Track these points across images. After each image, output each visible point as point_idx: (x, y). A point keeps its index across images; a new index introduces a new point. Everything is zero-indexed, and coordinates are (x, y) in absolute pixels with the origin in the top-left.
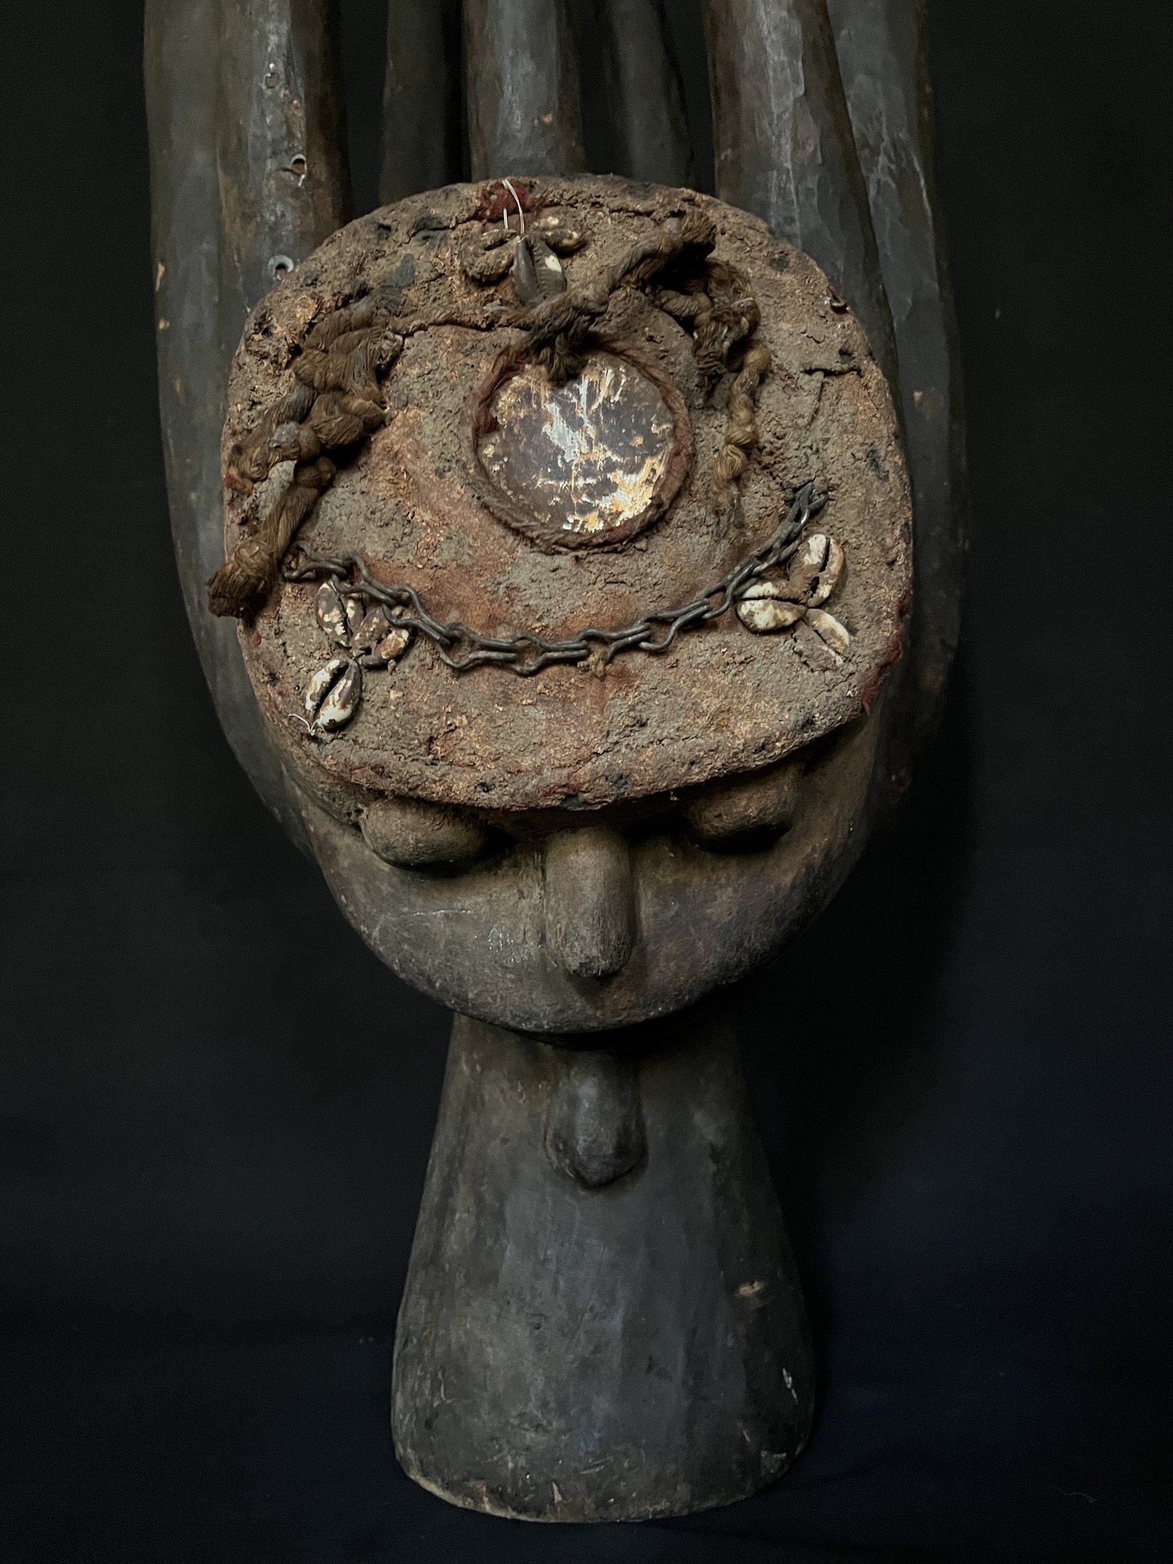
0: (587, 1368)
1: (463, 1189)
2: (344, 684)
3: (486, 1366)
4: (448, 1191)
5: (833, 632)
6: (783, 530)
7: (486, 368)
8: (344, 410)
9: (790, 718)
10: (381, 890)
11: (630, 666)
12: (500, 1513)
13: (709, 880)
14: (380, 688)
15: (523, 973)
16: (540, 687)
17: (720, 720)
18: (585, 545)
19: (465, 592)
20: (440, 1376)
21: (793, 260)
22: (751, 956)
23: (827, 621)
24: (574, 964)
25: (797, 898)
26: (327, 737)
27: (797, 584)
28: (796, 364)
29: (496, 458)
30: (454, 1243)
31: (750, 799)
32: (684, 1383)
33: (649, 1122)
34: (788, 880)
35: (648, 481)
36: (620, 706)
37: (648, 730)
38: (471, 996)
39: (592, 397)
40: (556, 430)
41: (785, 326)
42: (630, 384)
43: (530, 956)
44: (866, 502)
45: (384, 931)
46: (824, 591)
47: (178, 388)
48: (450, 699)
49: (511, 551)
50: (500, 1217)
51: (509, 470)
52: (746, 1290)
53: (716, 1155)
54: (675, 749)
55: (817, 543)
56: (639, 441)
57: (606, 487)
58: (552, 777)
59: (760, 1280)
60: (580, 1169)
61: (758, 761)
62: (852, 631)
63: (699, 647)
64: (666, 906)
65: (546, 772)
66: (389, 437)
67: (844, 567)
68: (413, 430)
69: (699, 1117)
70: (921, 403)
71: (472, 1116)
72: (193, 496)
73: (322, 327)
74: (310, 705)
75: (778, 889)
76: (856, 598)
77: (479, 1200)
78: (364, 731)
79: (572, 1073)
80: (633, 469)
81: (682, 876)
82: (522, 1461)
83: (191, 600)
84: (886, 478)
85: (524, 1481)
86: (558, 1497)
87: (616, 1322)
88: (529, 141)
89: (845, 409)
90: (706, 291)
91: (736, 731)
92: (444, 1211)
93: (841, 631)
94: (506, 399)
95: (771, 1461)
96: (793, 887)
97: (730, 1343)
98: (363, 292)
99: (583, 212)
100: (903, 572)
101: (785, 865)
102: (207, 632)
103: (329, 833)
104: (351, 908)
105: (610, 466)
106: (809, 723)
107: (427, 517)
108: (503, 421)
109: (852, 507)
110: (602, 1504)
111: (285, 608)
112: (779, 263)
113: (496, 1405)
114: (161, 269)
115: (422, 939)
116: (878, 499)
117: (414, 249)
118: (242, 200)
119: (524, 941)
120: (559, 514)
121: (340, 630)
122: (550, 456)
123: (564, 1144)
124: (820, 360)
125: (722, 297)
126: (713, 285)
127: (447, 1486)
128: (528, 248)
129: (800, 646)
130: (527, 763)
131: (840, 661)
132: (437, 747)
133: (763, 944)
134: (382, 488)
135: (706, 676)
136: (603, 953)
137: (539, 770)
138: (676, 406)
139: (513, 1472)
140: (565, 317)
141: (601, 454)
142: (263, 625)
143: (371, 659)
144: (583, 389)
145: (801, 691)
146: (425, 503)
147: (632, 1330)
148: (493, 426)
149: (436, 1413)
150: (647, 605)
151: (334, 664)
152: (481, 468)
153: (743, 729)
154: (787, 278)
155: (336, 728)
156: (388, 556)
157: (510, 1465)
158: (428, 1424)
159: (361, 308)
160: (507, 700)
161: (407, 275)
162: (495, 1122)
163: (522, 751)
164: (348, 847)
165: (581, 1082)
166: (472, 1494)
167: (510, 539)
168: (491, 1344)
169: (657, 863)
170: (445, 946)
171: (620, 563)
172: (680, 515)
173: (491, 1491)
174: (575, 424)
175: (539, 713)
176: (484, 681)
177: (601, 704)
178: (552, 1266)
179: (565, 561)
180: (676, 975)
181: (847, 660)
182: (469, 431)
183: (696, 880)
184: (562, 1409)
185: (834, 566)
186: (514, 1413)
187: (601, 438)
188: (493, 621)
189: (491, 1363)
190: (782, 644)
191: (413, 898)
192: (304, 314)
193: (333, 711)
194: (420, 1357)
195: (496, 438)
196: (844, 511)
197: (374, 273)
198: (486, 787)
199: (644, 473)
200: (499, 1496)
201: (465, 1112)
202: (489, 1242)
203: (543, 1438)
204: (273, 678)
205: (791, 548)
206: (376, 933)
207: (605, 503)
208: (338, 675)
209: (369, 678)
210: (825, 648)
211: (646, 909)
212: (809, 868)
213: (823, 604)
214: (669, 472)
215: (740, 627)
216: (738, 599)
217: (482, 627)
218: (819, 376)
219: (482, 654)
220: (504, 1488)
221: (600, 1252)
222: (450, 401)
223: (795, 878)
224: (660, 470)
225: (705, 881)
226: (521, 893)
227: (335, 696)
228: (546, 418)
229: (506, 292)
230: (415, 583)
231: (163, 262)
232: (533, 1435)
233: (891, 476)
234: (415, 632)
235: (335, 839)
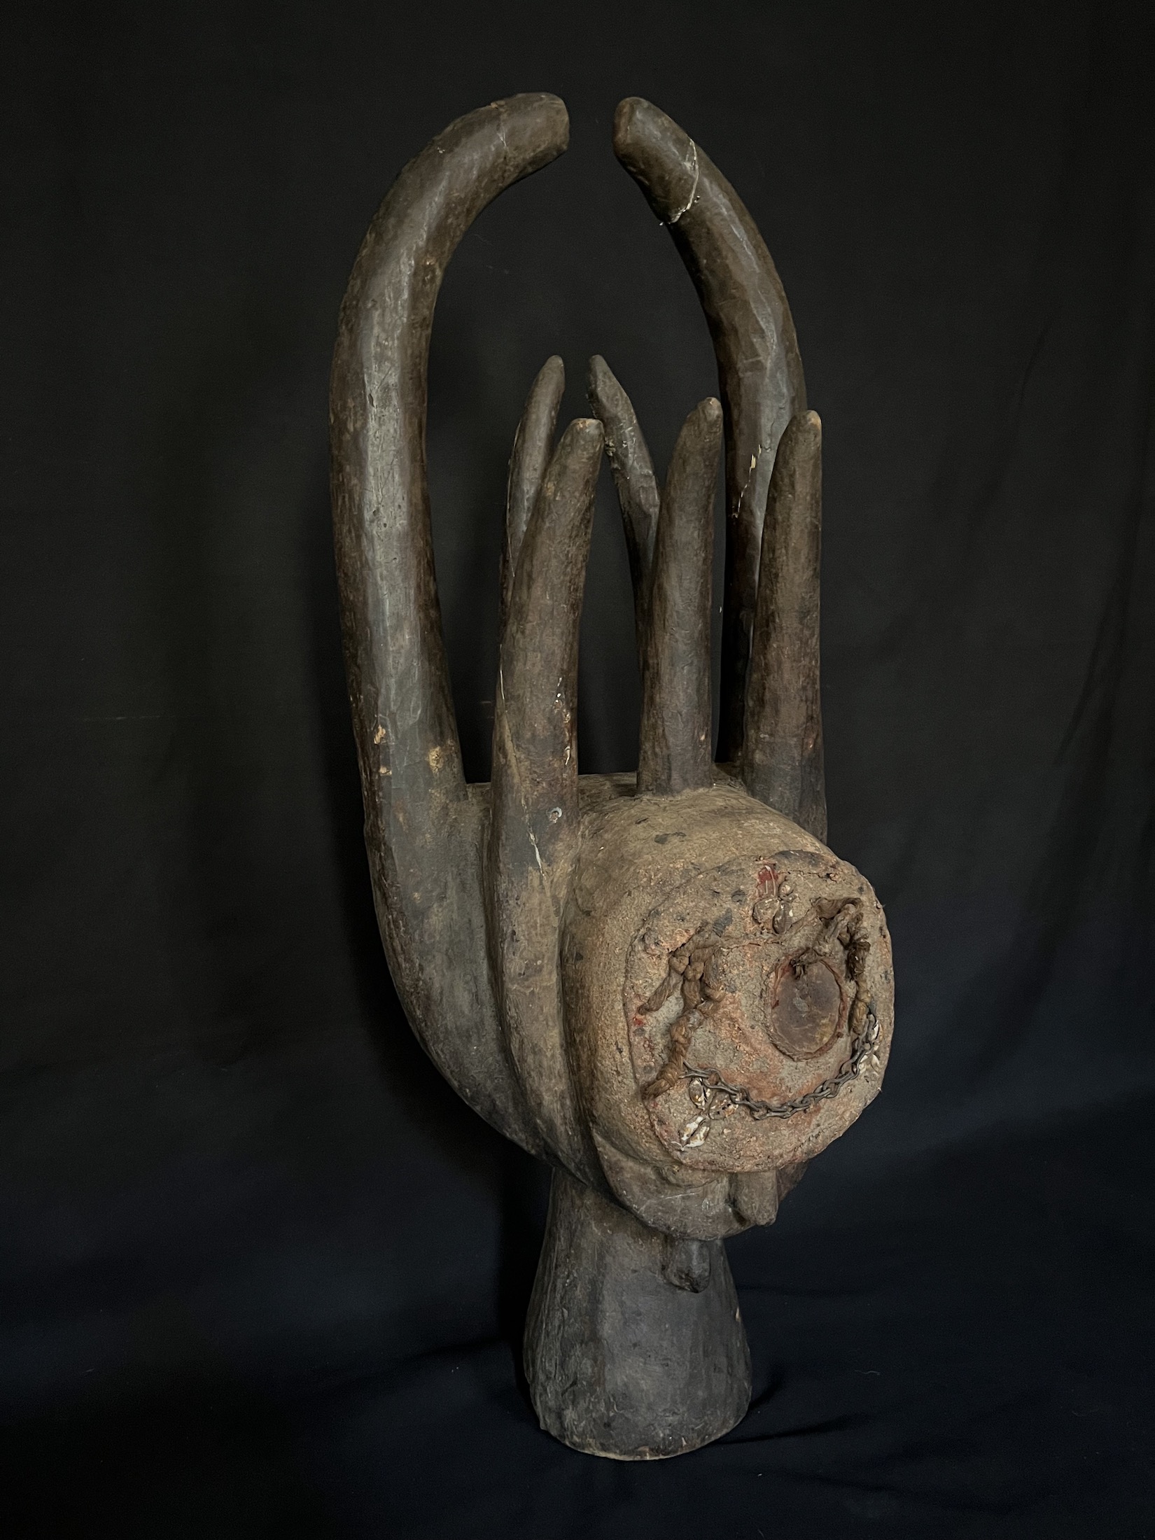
0: (692, 1378)
2: (706, 1129)
3: (643, 1391)
9: (860, 1104)
10: (651, 1189)
11: (821, 1104)
12: (657, 1458)
14: (717, 1127)
15: (715, 1218)
16: (789, 1122)
17: (842, 1116)
19: (763, 1084)
20: (612, 1400)
21: (865, 885)
24: (762, 1221)
32: (727, 1371)
36: (814, 1121)
37: (819, 1128)
43: (720, 1210)
45: (647, 1207)
46: (876, 1048)
47: (401, 819)
48: (751, 1130)
49: (782, 1062)
52: (737, 1315)
55: (877, 1028)
62: (880, 1060)
63: (842, 1089)
65: (785, 1156)
66: (727, 1008)
68: (738, 1004)
71: (607, 1257)
73: (690, 946)
74: (685, 1138)
82: (667, 1432)
85: (669, 1440)
86: (684, 1443)
89: (879, 954)
93: (878, 1062)
97: (738, 1345)
98: (706, 927)
103: (619, 1160)
104: (629, 1197)
107: (747, 1049)
109: (882, 1003)
112: (862, 888)
113: (650, 1407)
114: (381, 731)
115: (669, 1209)
116: (888, 994)
117: (730, 904)
119: (718, 1204)
121: (703, 1103)
123: (684, 1274)
124: (876, 937)
127: (623, 1453)
130: (777, 1152)
132: (742, 1152)
134: (724, 1033)
135: (842, 1100)
137: (781, 1156)
139: (664, 1439)
141: (814, 1010)
142: (659, 1102)
145: (865, 1092)
146: (748, 1043)
148: (776, 1004)
149: (611, 1419)
151: (700, 1119)
153: (847, 1116)
154: (864, 895)
156: (727, 1067)
157: (662, 1435)
158: (608, 1425)
160: (775, 1129)
162: (625, 1261)
163: (776, 1149)
166: (642, 1454)
167: (781, 1056)
168: (643, 1379)
170: (680, 1211)
175: (786, 1132)
176: (765, 1122)
177: (808, 1122)
185: (879, 1036)
186: (660, 1410)
188: (773, 1095)
189: (645, 1388)
191: (667, 1191)
192: (681, 940)
193: (698, 1141)
196: (879, 1006)
197: (712, 917)
198: (757, 1165)
200: (655, 1451)
201: (600, 1257)
203: (677, 1417)
204: (661, 1122)
206: (643, 1208)
207: (817, 1035)
208: (701, 1124)
210: (874, 1072)
213: (874, 1053)
217: (768, 1098)
220: (659, 1447)
227: (700, 1134)
228: (793, 995)
230: (741, 1081)
232: (671, 1418)
233: (891, 979)
235: (623, 1164)
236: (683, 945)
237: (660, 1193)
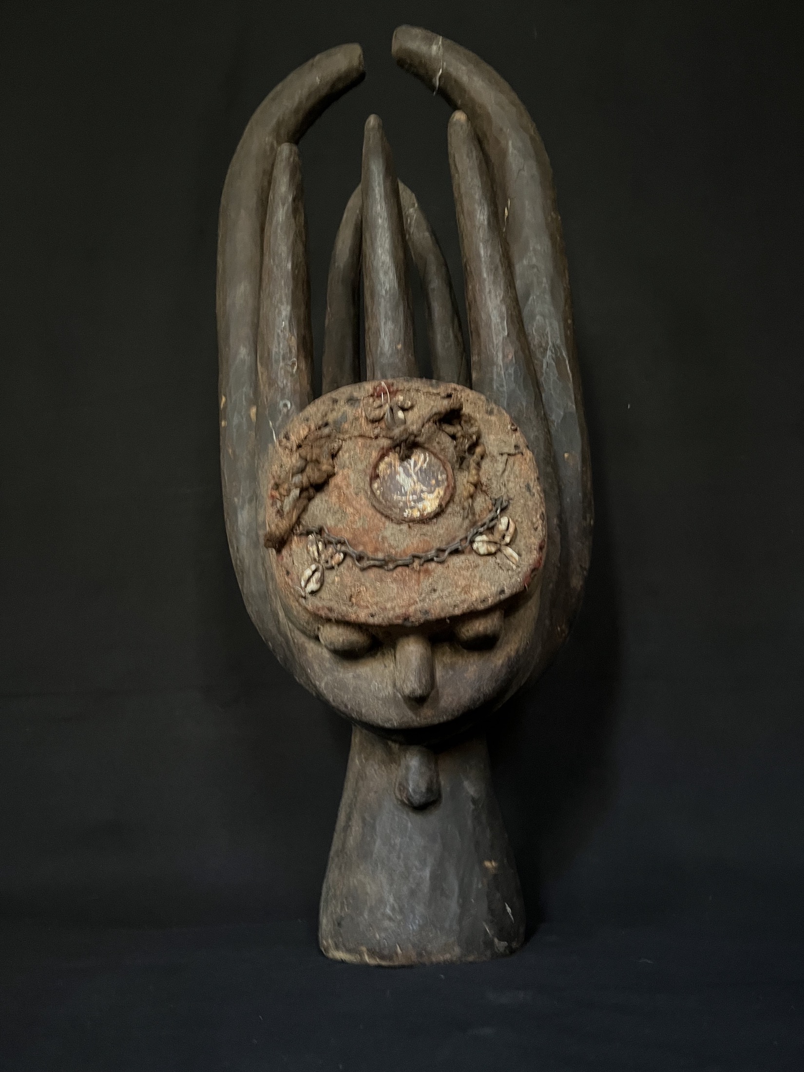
0: (413, 893)
1: (356, 817)
2: (317, 575)
3: (367, 894)
4: (349, 818)
5: (511, 556)
6: (490, 516)
7: (375, 455)
8: (319, 470)
9: (494, 589)
10: (325, 665)
11: (430, 567)
12: (373, 962)
13: (466, 661)
14: (331, 576)
15: (385, 700)
16: (395, 575)
17: (466, 590)
18: (413, 521)
19: (366, 539)
20: (345, 902)
21: (495, 411)
22: (484, 695)
23: (509, 551)
24: (407, 692)
25: (504, 671)
26: (309, 596)
27: (497, 537)
28: (496, 451)
29: (378, 488)
30: (351, 842)
31: (480, 624)
32: (458, 901)
33: (442, 783)
34: (500, 662)
35: (437, 497)
36: (426, 583)
37: (437, 593)
38: (363, 711)
39: (415, 465)
40: (401, 478)
41: (492, 437)
42: (430, 460)
43: (389, 693)
44: (525, 505)
45: (326, 684)
46: (508, 539)
47: (229, 452)
48: (359, 580)
49: (384, 524)
50: (373, 827)
51: (383, 494)
52: (488, 864)
53: (474, 801)
54: (448, 601)
55: (504, 521)
56: (433, 482)
57: (420, 499)
58: (398, 611)
59: (495, 861)
60: (410, 798)
61: (481, 607)
62: (519, 555)
63: (457, 560)
64: (447, 672)
65: (397, 609)
66: (337, 480)
67: (516, 530)
68: (346, 477)
69: (466, 784)
70: (568, 458)
71: (360, 783)
72: (236, 500)
73: (311, 437)
74: (303, 584)
75: (495, 666)
76: (521, 543)
77: (364, 820)
78: (324, 594)
79: (407, 756)
80: (431, 492)
81: (454, 659)
82: (383, 935)
83: (233, 547)
84: (534, 495)
85: (384, 944)
86: (399, 951)
87: (427, 873)
88: (391, 356)
89: (517, 468)
90: (460, 424)
91: (473, 594)
92: (347, 827)
93: (515, 555)
94: (382, 466)
95: (501, 945)
96: (502, 665)
97: (480, 886)
98: (326, 424)
99: (412, 394)
100: (541, 532)
101: (498, 656)
102: (240, 561)
103: (304, 642)
104: (312, 675)
105: (422, 491)
106: (502, 592)
107: (351, 510)
108: (381, 475)
109: (519, 507)
110: (420, 955)
111: (294, 546)
112: (490, 413)
113: (371, 911)
114: (224, 399)
115: (343, 687)
116: (530, 503)
117: (347, 409)
118: (269, 378)
119: (387, 687)
120: (402, 510)
121: (316, 554)
122: (398, 488)
123: (403, 787)
124: (506, 450)
125: (466, 427)
126: (463, 422)
127: (349, 953)
128: (391, 409)
129: (498, 561)
130: (389, 605)
131: (514, 567)
132: (354, 600)
133: (489, 690)
134: (334, 499)
135: (459, 571)
136: (420, 687)
137: (393, 609)
138: (448, 468)
139: (379, 940)
140: (405, 437)
141: (419, 487)
142: (285, 552)
143: (329, 565)
144: (412, 462)
145: (499, 578)
146: (351, 505)
147: (434, 877)
148: (377, 476)
149: (342, 918)
150: (437, 544)
151: (313, 567)
152: (372, 492)
153: (476, 594)
154: (493, 418)
155: (313, 593)
156: (336, 525)
157: (378, 937)
159: (326, 431)
160: (381, 581)
161: (344, 417)
162: (372, 784)
163: (388, 600)
164: (312, 648)
165: (411, 760)
166: (360, 954)
167: (383, 519)
168: (369, 884)
169: (443, 654)
170: (353, 689)
171: (426, 528)
172: (449, 510)
173: (368, 950)
174: (408, 475)
175: (394, 586)
176: (372, 574)
177: (418, 582)
178: (398, 848)
179: (404, 527)
180: (451, 703)
181: (518, 567)
182: (368, 478)
183: (460, 661)
184: (401, 911)
185: (511, 530)
186: (379, 914)
187: (418, 480)
188: (376, 550)
189: (369, 892)
190: (491, 560)
191: (339, 669)
192: (303, 433)
193: (313, 586)
194: (335, 896)
195: (378, 480)
196: (516, 509)
197: (331, 418)
198: (372, 616)
199: (436, 493)
201: (357, 782)
202: (369, 839)
203: (392, 924)
204: (288, 573)
205: (493, 523)
206: (323, 685)
207: (420, 505)
208: (314, 572)
209: (327, 573)
210: (508, 561)
211: (439, 674)
212: (509, 658)
213: (507, 545)
214: (445, 493)
215: (474, 553)
216: (472, 542)
217: (372, 552)
218: (505, 457)
219: (372, 562)
220: (375, 948)
221: (419, 841)
222: (360, 467)
223: (503, 662)
224: (442, 493)
225: (464, 662)
226: (385, 666)
227: (314, 579)
228: (396, 473)
229: (383, 424)
230: (346, 536)
231: (225, 396)
232: (388, 923)
233: (536, 494)
234: (345, 554)
235: (306, 645)
236: (306, 438)
237: (334, 670)
